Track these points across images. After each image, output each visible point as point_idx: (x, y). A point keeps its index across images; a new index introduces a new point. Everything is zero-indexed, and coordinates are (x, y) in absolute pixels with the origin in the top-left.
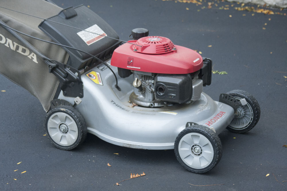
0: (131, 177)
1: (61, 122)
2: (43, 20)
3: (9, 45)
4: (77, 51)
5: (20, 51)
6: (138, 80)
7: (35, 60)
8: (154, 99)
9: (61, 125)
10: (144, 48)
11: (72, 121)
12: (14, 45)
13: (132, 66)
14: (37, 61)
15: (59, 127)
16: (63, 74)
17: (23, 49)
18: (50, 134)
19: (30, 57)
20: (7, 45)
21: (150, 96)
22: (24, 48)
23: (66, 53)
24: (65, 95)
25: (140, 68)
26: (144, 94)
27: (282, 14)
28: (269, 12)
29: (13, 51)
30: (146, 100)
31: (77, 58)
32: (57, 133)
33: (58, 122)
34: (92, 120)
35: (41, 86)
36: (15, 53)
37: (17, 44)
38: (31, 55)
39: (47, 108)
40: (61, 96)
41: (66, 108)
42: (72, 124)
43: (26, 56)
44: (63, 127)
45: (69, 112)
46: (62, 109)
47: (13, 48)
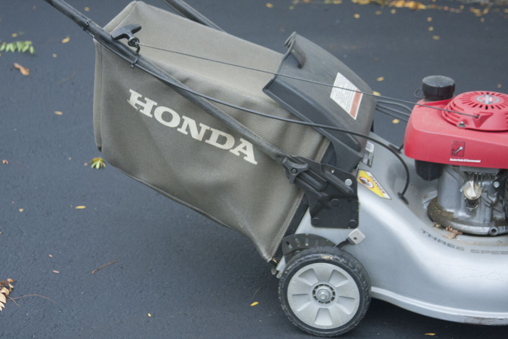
1: (319, 281)
2: (272, 77)
3: (188, 129)
4: (348, 134)
5: (213, 141)
6: (474, 186)
7: (250, 157)
9: (317, 287)
11: (346, 278)
12: (199, 129)
13: (462, 157)
15: (314, 292)
16: (318, 184)
17: (220, 136)
18: (292, 308)
19: (236, 152)
20: (183, 130)
21: (483, 214)
22: (224, 134)
23: (324, 137)
25: (479, 161)
29: (197, 141)
30: (475, 220)
31: (350, 149)
32: (309, 303)
33: (312, 282)
36: (201, 145)
37: (208, 128)
38: (240, 148)
39: (269, 253)
40: (306, 226)
42: (347, 284)
43: (228, 151)
44: (323, 292)
45: (342, 261)
46: (326, 257)
47: (196, 135)
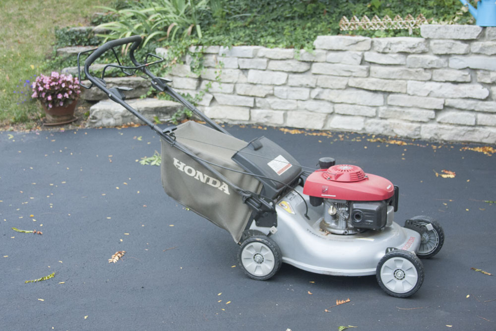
0: (337, 303)
1: (256, 252)
2: (236, 152)
3: (199, 177)
4: (272, 181)
5: (210, 183)
6: (333, 208)
7: (227, 191)
8: (347, 226)
9: (255, 255)
10: (338, 176)
11: (268, 250)
12: (204, 177)
13: (327, 193)
14: (229, 192)
15: (254, 257)
16: (257, 204)
17: (214, 181)
18: (244, 264)
19: (221, 189)
20: (197, 178)
21: (342, 224)
22: (215, 180)
23: (260, 182)
24: (258, 225)
25: (335, 196)
26: (337, 223)
27: (415, 145)
28: (402, 144)
29: (203, 183)
30: (338, 228)
31: (272, 188)
32: (251, 263)
33: (253, 252)
34: (286, 249)
35: (231, 218)
36: (205, 185)
37: (208, 176)
38: (222, 187)
39: (237, 239)
40: (253, 226)
41: (262, 238)
42: (268, 254)
43: (217, 188)
44: (258, 257)
45: (265, 241)
46: (258, 239)
47: (203, 180)
